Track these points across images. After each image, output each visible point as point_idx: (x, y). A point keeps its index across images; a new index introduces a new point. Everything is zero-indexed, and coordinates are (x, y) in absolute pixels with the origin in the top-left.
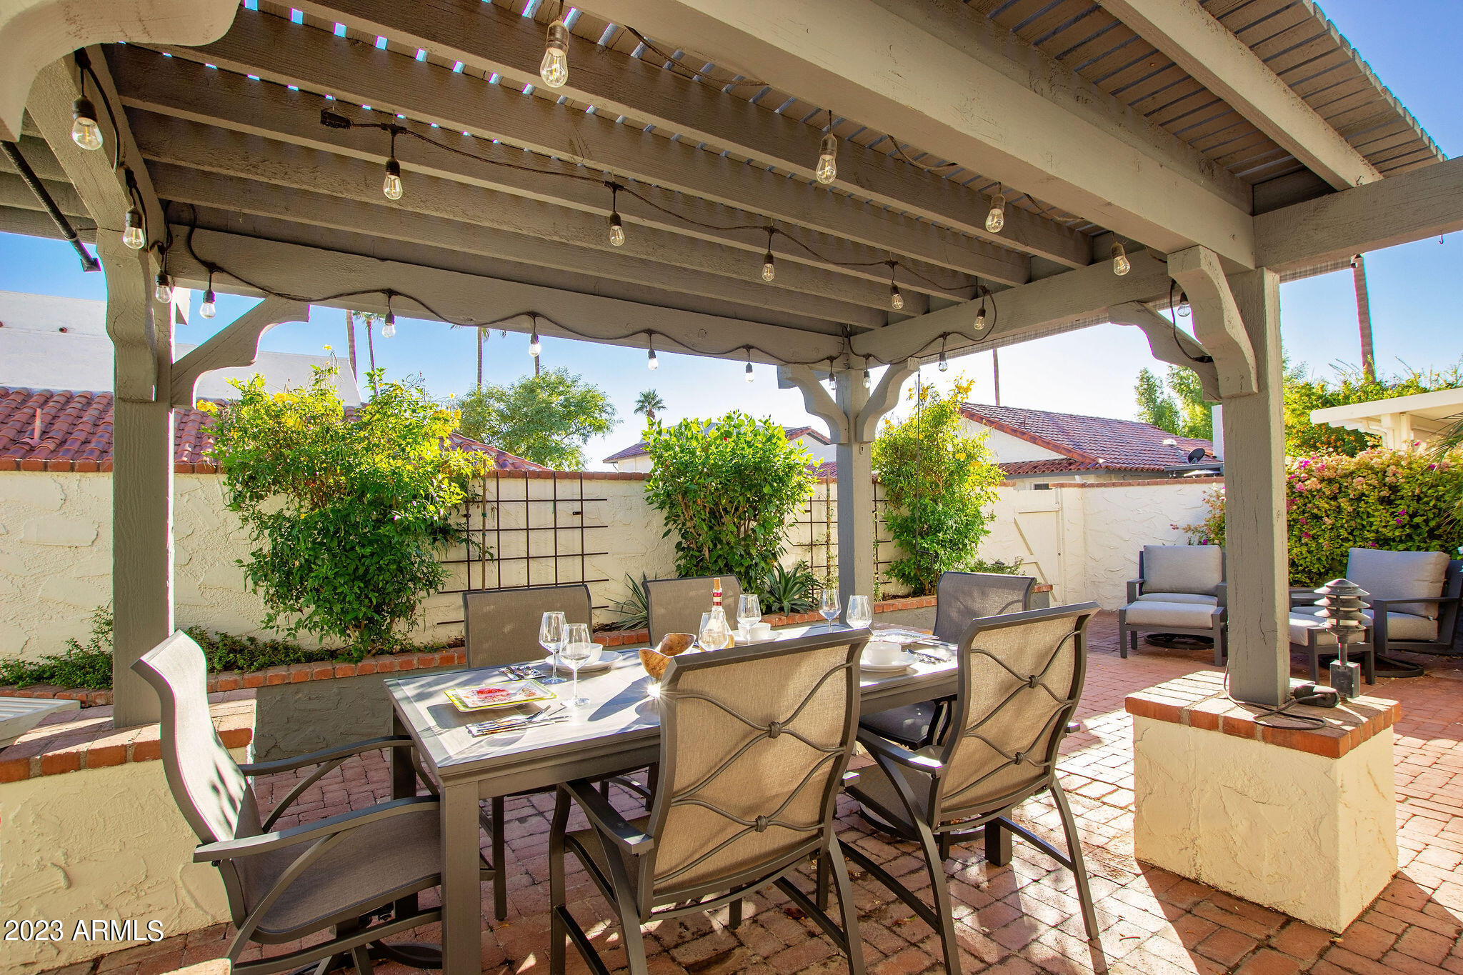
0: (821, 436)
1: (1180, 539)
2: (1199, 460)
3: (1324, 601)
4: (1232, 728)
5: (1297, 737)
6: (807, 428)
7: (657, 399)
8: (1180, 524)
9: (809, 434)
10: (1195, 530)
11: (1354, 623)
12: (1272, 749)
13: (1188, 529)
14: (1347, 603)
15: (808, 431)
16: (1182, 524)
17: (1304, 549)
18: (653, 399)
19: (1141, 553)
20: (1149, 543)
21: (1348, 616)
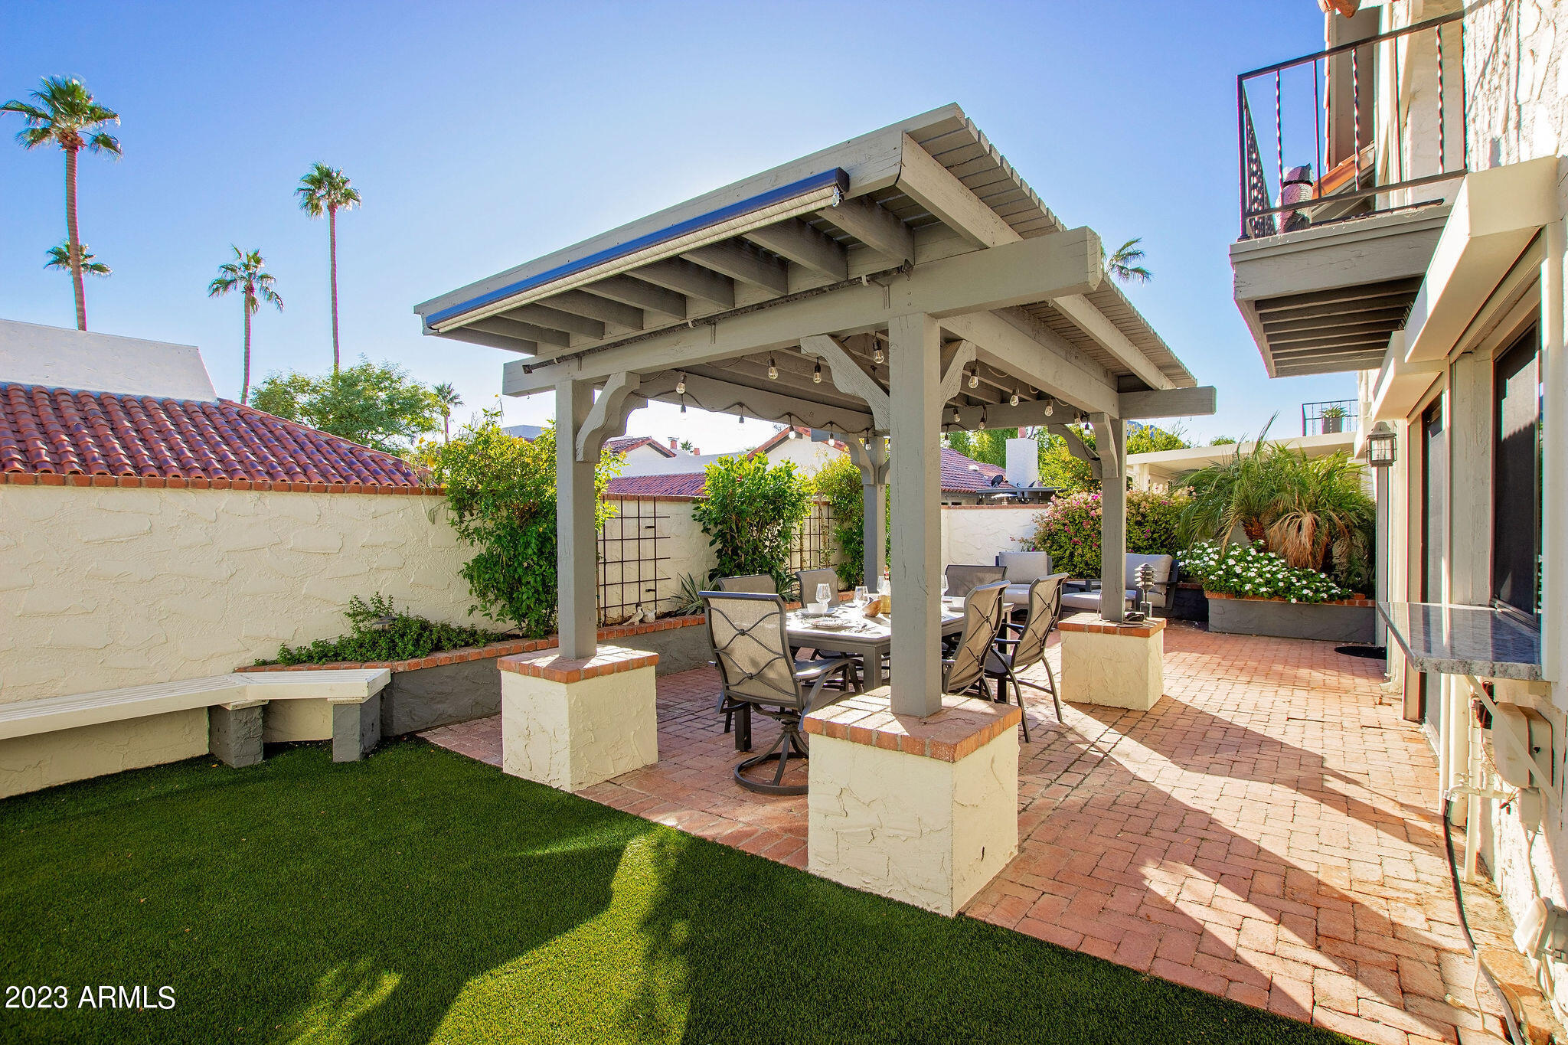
0: (662, 446)
1: (1015, 547)
2: (999, 484)
3: (1140, 574)
4: (1107, 631)
5: (1133, 631)
6: (648, 439)
7: (453, 394)
8: (1015, 537)
9: (649, 445)
10: (1026, 541)
11: (1151, 583)
12: (1123, 638)
13: (1022, 541)
14: (1149, 574)
15: (648, 442)
16: (1018, 537)
17: (1094, 554)
18: (449, 393)
19: (997, 557)
20: (1003, 551)
21: (1149, 580)
